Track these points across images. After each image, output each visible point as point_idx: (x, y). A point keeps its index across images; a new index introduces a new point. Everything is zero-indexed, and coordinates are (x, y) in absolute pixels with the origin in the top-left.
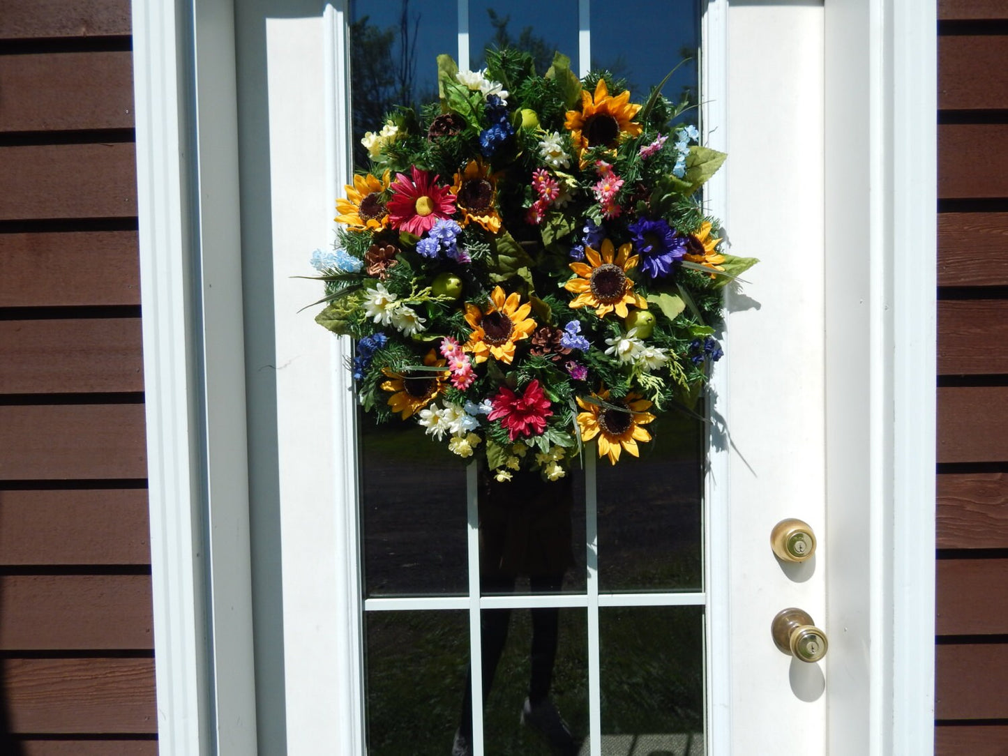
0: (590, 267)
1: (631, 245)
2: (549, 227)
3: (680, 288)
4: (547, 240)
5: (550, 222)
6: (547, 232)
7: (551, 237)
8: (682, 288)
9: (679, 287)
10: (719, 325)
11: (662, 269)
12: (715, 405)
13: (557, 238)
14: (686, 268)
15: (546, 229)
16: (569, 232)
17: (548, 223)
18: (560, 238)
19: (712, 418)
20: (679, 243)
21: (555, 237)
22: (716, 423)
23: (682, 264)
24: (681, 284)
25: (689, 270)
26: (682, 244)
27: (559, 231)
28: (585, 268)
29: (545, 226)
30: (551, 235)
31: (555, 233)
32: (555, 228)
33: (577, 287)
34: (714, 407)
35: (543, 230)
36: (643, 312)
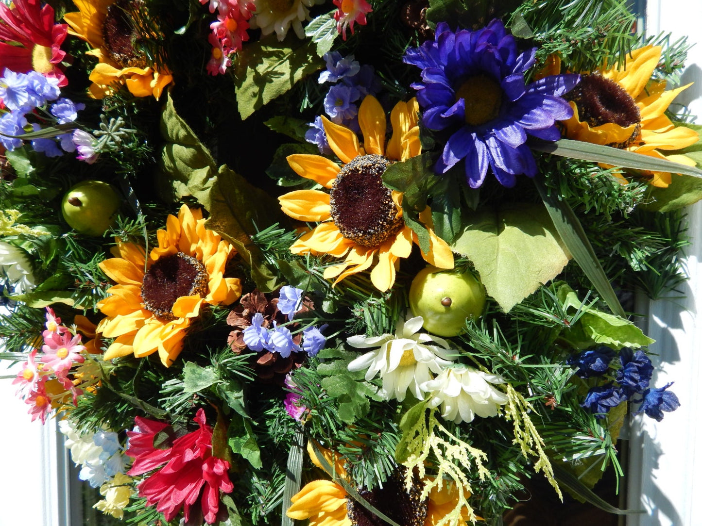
0: (336, 165)
1: (416, 105)
2: (250, 79)
3: (555, 214)
4: (246, 107)
5: (254, 66)
6: (246, 89)
7: (255, 100)
8: (559, 213)
9: (551, 211)
10: (672, 294)
11: (500, 163)
12: (655, 472)
13: (265, 102)
14: (573, 161)
15: (245, 84)
16: (289, 86)
17: (249, 69)
18: (272, 102)
19: (645, 498)
20: (550, 90)
21: (260, 100)
22: (655, 512)
23: (556, 147)
24: (555, 204)
25: (583, 165)
26: (558, 93)
27: (268, 85)
28: (323, 167)
29: (243, 78)
30: (254, 95)
31: (261, 91)
32: (261, 81)
33: (308, 209)
34: (650, 473)
35: (239, 87)
36: (441, 276)
